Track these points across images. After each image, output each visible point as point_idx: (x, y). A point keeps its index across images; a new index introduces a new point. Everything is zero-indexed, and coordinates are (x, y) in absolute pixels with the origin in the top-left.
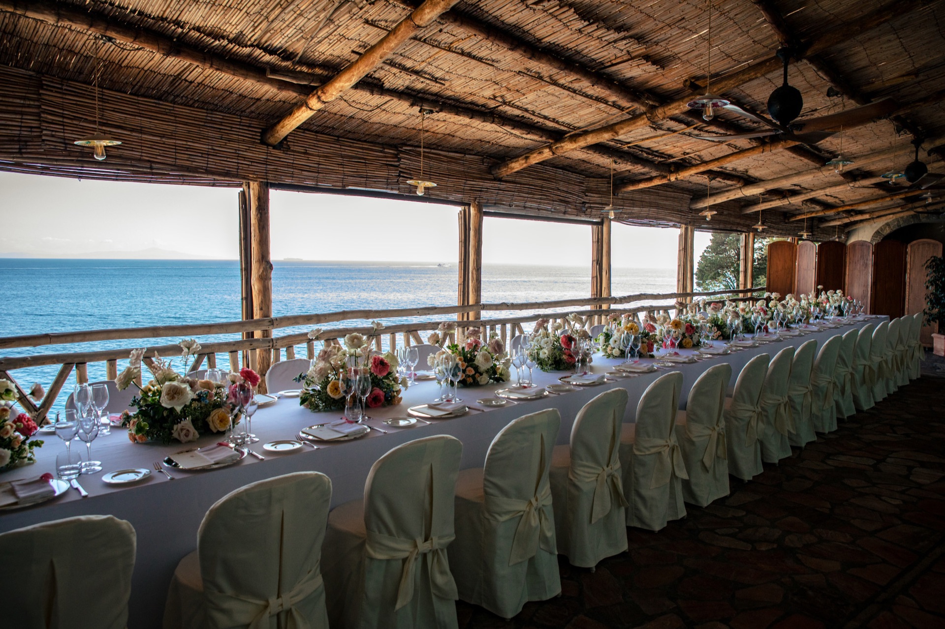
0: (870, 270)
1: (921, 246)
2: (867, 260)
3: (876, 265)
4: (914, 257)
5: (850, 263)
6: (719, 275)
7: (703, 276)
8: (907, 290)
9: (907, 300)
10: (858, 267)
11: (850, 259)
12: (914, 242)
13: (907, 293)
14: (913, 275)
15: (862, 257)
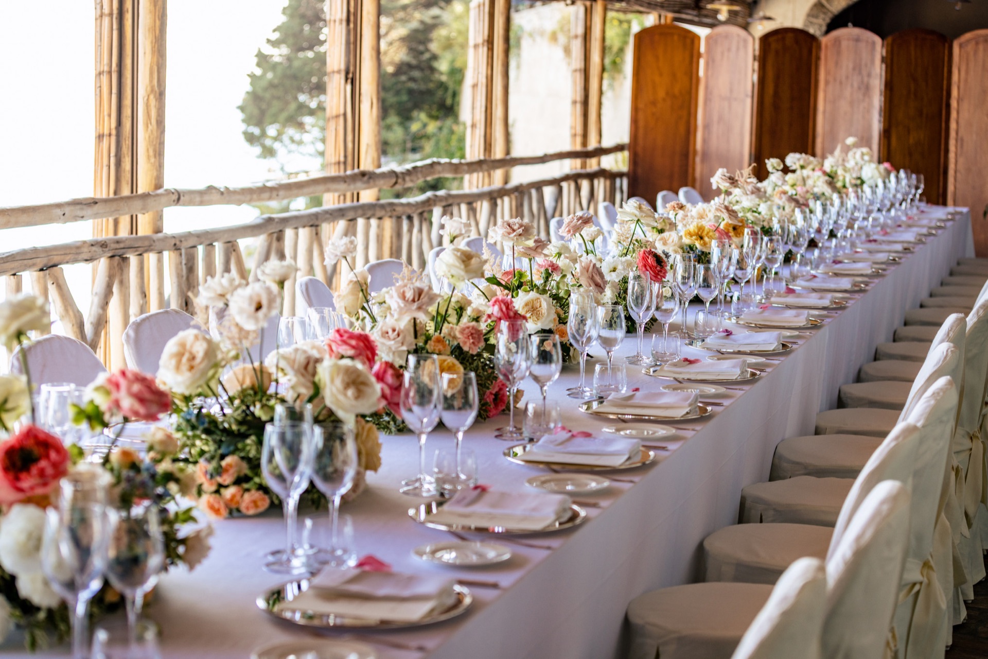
0: (877, 100)
1: (981, 47)
2: (869, 75)
3: (890, 87)
4: (967, 72)
5: (827, 83)
6: (303, 109)
7: (263, 113)
8: (952, 148)
9: (951, 172)
10: (847, 92)
11: (828, 73)
12: (968, 36)
13: (952, 155)
14: (965, 115)
15: (858, 68)
